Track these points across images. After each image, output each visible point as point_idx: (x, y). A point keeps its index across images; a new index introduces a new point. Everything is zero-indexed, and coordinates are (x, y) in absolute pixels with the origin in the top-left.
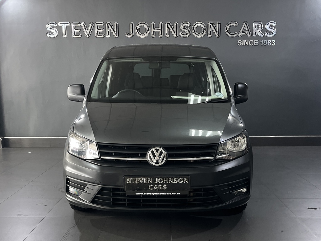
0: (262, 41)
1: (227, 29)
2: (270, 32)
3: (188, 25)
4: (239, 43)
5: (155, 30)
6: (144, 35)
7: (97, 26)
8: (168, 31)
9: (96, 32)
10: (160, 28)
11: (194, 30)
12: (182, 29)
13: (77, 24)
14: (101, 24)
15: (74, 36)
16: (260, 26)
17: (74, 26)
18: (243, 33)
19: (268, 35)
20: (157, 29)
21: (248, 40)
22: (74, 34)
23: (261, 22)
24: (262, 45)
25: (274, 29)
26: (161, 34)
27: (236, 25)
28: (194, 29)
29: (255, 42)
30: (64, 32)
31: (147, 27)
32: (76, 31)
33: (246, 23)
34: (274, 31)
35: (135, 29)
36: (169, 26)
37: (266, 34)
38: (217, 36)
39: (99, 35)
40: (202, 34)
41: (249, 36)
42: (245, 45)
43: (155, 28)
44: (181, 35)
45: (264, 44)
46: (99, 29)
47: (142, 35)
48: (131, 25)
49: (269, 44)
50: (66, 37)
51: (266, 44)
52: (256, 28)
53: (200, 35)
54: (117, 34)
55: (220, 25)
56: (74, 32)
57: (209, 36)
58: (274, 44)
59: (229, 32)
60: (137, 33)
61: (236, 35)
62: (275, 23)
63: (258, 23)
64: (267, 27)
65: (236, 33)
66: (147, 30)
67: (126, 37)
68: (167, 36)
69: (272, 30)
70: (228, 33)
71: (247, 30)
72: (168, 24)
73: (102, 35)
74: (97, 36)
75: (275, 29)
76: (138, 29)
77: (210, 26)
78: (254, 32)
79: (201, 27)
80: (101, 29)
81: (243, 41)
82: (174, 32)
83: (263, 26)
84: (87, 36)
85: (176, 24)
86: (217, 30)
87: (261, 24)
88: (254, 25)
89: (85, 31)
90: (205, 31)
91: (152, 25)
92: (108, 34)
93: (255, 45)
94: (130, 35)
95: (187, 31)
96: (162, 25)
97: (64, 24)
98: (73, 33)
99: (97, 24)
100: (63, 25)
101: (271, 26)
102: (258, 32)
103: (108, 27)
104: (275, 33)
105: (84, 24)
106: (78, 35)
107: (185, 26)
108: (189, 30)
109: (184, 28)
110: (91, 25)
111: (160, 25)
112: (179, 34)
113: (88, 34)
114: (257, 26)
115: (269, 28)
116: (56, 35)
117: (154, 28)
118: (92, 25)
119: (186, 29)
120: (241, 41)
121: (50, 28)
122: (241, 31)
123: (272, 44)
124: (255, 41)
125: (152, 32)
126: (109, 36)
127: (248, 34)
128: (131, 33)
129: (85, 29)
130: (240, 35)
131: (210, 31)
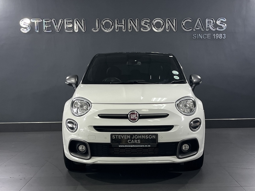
0: (214, 35)
1: (182, 25)
2: (221, 27)
3: (148, 21)
4: (194, 37)
5: (118, 26)
6: (109, 30)
7: (67, 22)
8: (130, 27)
9: (66, 28)
10: (123, 24)
11: (154, 26)
12: (143, 24)
13: (48, 20)
14: (70, 20)
15: (45, 31)
16: (212, 22)
17: (45, 22)
18: (197, 27)
19: (219, 30)
20: (121, 25)
21: (202, 34)
22: (46, 29)
23: (212, 19)
24: (214, 38)
25: (224, 25)
26: (124, 29)
27: (191, 21)
28: (154, 24)
29: (208, 36)
30: (36, 28)
31: (111, 23)
32: (47, 26)
33: (199, 19)
34: (225, 26)
35: (101, 25)
36: (131, 22)
37: (217, 29)
38: (175, 30)
39: (68, 30)
40: (161, 29)
41: (202, 30)
42: (199, 38)
43: (119, 24)
44: (142, 30)
45: (216, 38)
46: (68, 25)
47: (107, 30)
48: (97, 21)
49: (221, 37)
50: (38, 32)
51: (218, 37)
52: (208, 23)
53: (159, 30)
54: (84, 29)
55: (176, 20)
56: (46, 27)
57: (167, 30)
58: (225, 37)
59: (185, 26)
60: (103, 28)
61: (191, 30)
62: (225, 19)
63: (210, 19)
64: (218, 22)
65: (191, 28)
66: (112, 26)
67: (93, 32)
68: (130, 31)
69: (223, 26)
70: (184, 28)
71: (200, 25)
72: (130, 20)
73: (70, 30)
74: (66, 31)
75: (226, 25)
76: (103, 24)
77: (168, 21)
78: (207, 26)
79: (160, 23)
80: (70, 25)
81: (197, 34)
82: (136, 27)
83: (214, 21)
84: (57, 31)
85: (138, 20)
86: (174, 25)
87: (212, 20)
88: (207, 20)
89: (55, 27)
90: (163, 26)
91: (116, 21)
92: (76, 29)
93: (208, 38)
94: (96, 30)
95: (147, 26)
96: (125, 21)
97: (36, 20)
98: (44, 28)
99: (66, 20)
100: (36, 22)
101: (222, 21)
102: (210, 27)
103: (76, 23)
104: (225, 28)
105: (54, 21)
106: (49, 30)
107: (146, 22)
108: (149, 26)
109: (144, 24)
110: (60, 21)
111: (123, 21)
112: (140, 29)
113: (58, 29)
114: (209, 22)
115: (220, 23)
116: (29, 30)
117: (117, 24)
118: (62, 21)
119: (147, 25)
120: (196, 35)
121: (24, 24)
122: (196, 26)
123: (223, 38)
124: (208, 34)
125: (116, 27)
126: (78, 30)
127: (202, 28)
128: (98, 28)
129: (56, 25)
130: (194, 30)
131: (168, 27)
